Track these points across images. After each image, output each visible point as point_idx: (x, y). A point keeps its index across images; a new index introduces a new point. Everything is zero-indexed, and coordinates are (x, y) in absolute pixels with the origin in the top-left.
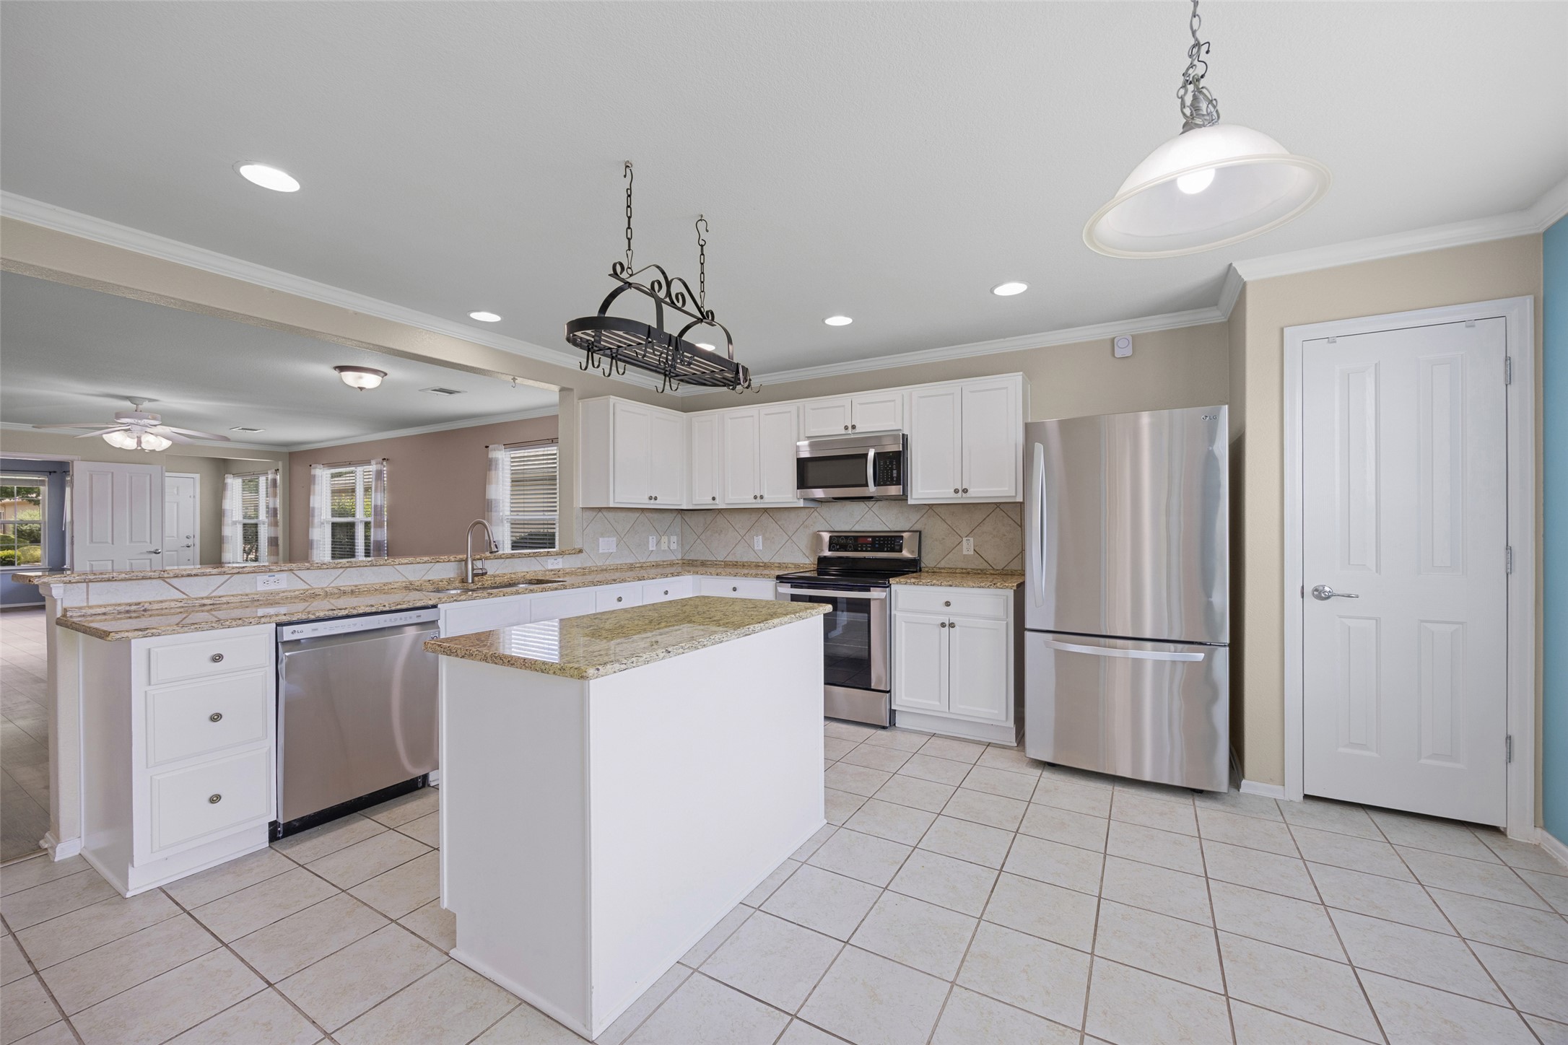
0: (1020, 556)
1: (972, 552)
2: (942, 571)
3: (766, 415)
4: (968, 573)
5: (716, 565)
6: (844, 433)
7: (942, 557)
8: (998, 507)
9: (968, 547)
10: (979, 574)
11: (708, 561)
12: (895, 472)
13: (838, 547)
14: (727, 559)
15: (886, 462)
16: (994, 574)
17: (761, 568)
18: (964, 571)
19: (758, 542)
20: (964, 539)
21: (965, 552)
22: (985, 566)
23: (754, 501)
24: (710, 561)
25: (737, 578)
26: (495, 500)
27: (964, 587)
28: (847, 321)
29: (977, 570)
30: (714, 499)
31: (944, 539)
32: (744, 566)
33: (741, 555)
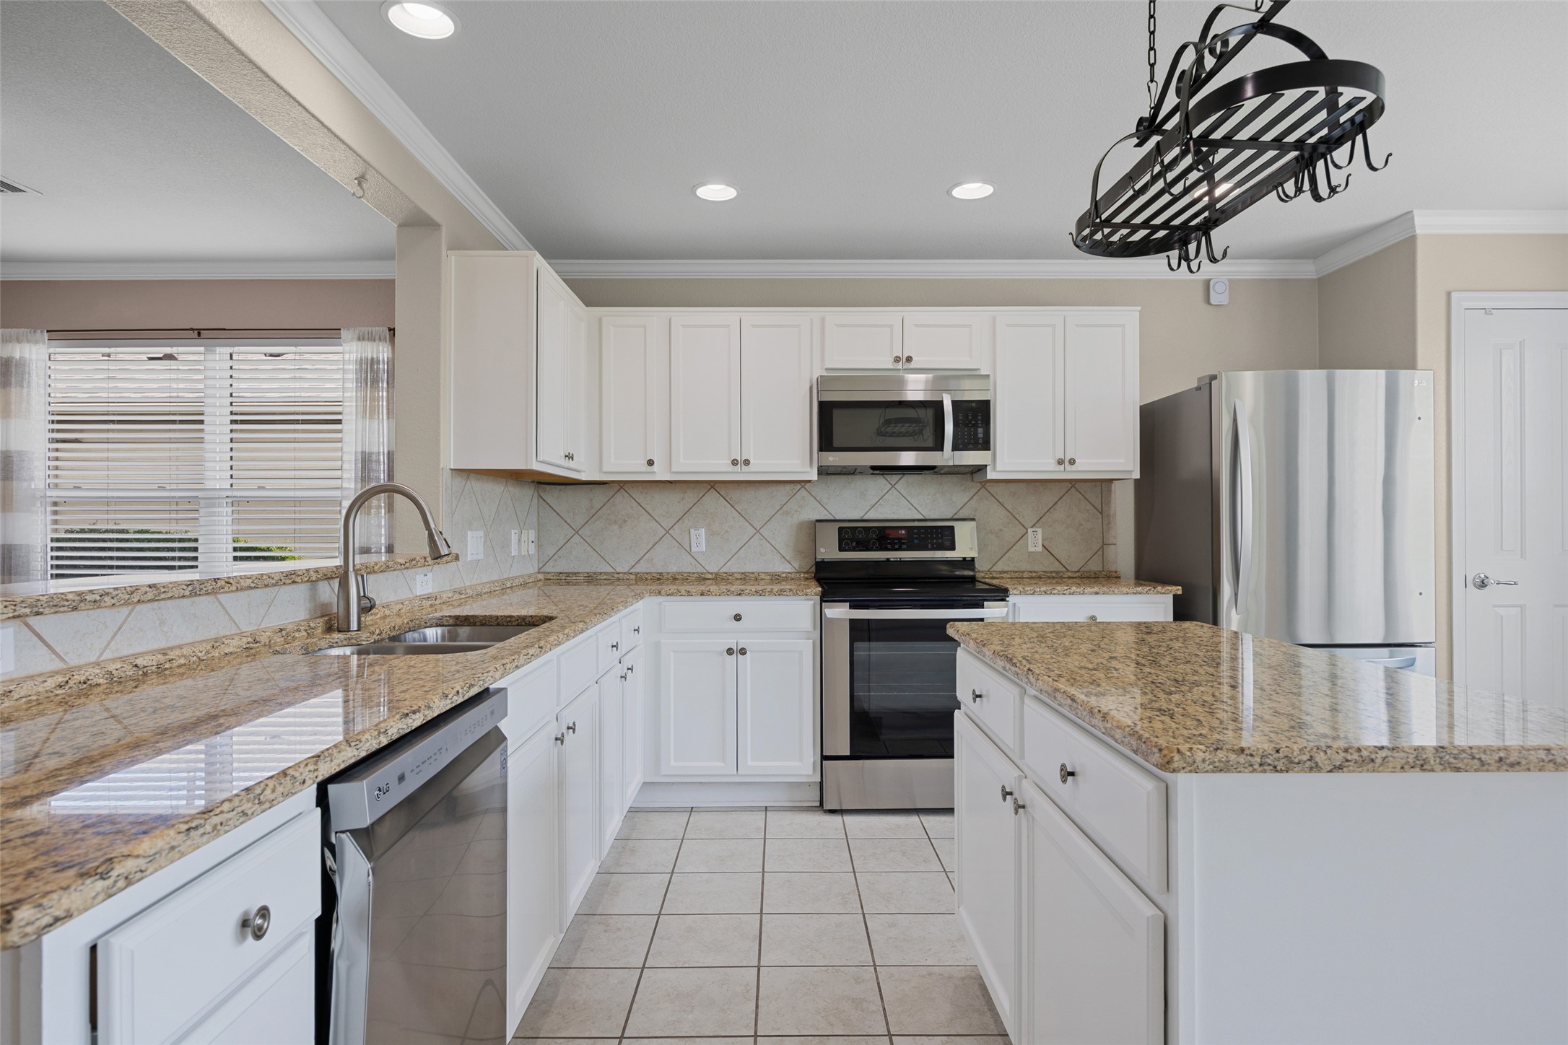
0: (1100, 553)
1: (1040, 548)
2: (1005, 575)
3: (754, 326)
4: (1040, 577)
5: (619, 579)
6: (892, 367)
7: (999, 556)
8: (1073, 486)
9: (1035, 541)
10: (1054, 578)
11: (601, 574)
12: (980, 430)
13: (854, 544)
14: (638, 569)
15: (967, 416)
16: (1072, 578)
17: (710, 582)
18: (1034, 574)
19: (699, 540)
20: (1030, 530)
21: (1031, 549)
22: (1057, 566)
23: (731, 468)
24: (605, 573)
25: (743, 598)
26: (20, 453)
27: (1114, 594)
28: (987, 190)
29: (1051, 572)
30: (651, 463)
31: (1001, 530)
32: (675, 579)
33: (666, 560)
